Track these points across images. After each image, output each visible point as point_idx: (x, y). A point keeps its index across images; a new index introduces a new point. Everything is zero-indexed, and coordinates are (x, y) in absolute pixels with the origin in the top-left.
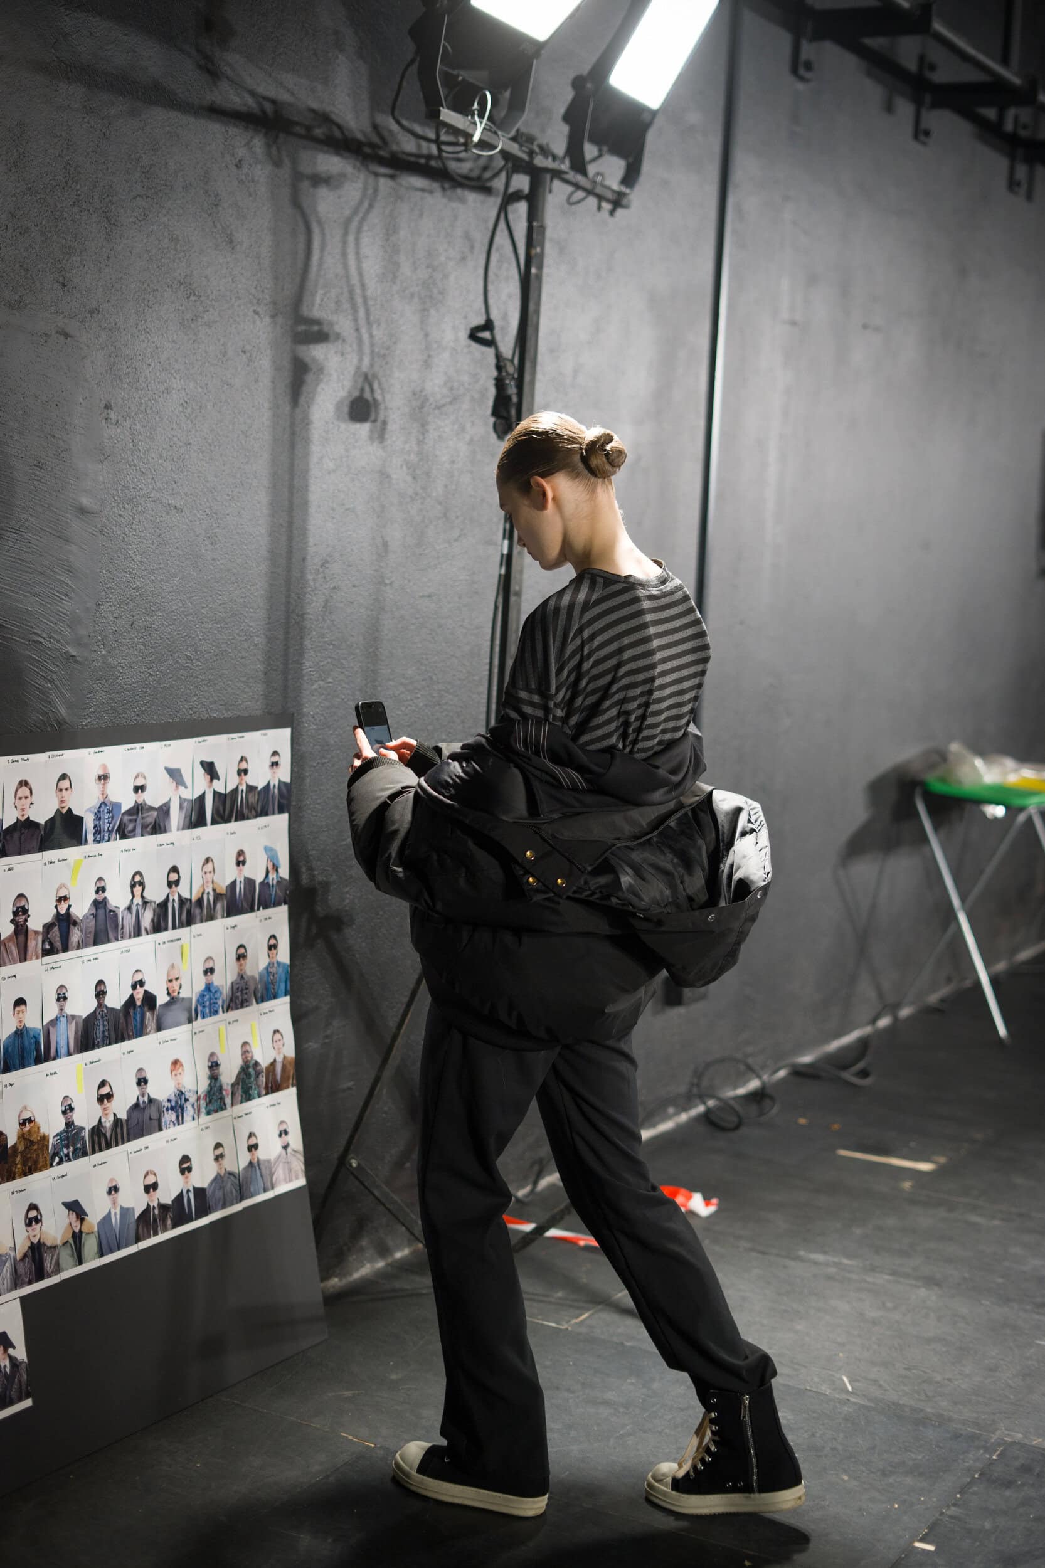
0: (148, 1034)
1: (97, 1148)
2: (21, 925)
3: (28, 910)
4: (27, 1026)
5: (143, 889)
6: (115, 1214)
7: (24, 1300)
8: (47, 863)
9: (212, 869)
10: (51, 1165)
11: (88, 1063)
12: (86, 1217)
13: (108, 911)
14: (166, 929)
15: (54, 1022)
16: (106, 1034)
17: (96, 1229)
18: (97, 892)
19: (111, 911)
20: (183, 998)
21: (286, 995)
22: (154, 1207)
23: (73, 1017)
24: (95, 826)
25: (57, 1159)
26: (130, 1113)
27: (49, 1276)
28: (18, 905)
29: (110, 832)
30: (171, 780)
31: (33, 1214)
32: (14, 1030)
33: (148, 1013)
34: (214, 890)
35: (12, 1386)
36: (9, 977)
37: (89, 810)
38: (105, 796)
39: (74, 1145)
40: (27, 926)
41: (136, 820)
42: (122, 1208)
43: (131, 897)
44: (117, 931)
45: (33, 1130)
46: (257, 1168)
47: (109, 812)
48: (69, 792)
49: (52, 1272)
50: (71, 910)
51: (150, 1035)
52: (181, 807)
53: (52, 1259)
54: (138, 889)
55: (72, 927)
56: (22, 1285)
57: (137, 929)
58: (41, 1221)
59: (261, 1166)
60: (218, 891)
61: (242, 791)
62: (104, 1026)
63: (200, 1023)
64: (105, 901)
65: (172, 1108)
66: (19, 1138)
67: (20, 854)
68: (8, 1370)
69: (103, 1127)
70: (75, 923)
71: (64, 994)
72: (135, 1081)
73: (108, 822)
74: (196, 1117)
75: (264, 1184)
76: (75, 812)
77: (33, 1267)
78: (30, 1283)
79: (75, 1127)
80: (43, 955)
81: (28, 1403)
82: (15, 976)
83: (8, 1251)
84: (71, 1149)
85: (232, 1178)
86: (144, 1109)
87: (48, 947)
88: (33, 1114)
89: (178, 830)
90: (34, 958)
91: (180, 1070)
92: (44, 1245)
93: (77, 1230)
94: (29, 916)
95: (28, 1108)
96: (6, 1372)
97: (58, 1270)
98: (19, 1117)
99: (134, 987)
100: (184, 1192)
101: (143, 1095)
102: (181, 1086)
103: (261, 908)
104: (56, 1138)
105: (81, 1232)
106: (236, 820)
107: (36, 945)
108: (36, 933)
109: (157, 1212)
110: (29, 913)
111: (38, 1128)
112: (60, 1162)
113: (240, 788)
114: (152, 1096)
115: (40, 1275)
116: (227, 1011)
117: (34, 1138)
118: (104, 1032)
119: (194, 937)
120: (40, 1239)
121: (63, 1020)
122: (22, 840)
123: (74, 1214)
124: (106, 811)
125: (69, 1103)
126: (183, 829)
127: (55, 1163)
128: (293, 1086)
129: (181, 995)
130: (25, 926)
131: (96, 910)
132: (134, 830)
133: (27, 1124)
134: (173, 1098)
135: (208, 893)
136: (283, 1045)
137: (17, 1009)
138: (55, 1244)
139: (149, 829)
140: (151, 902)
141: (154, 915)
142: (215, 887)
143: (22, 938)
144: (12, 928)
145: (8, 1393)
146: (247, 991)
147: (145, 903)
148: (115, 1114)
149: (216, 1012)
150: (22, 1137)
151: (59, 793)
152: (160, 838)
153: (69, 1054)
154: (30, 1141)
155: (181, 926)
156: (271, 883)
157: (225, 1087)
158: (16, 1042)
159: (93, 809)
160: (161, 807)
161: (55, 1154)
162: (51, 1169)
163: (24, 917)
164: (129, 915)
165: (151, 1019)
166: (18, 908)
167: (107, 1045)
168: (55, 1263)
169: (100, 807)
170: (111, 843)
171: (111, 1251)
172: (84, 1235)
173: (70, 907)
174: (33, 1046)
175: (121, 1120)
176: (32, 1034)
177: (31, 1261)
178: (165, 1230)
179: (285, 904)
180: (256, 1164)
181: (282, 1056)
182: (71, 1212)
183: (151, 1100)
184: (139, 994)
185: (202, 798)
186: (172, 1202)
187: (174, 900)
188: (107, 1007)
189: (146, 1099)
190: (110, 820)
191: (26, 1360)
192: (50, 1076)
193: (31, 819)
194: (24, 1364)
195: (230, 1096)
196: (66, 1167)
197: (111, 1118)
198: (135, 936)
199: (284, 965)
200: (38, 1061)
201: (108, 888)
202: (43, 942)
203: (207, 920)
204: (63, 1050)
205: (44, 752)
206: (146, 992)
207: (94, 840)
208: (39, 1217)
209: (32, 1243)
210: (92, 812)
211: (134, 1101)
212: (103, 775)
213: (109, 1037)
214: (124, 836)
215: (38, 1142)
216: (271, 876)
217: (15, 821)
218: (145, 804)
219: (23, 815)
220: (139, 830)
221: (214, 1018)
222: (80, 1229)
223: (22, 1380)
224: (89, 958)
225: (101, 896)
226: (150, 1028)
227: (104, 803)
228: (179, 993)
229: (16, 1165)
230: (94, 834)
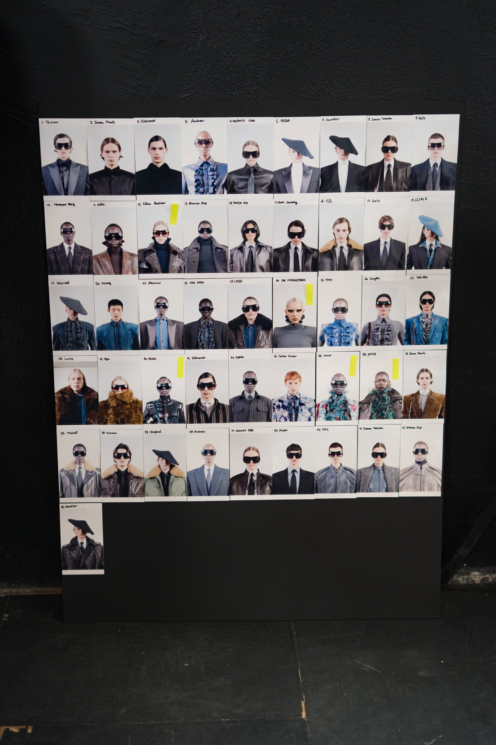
0: (262, 347)
1: (195, 419)
2: (115, 247)
3: (122, 237)
4: (123, 320)
5: (258, 236)
6: (209, 470)
7: (105, 506)
8: (142, 204)
9: (347, 228)
10: (145, 422)
11: (191, 358)
12: (176, 465)
13: (214, 248)
14: (287, 270)
15: (153, 323)
16: (212, 340)
17: (186, 476)
18: (202, 231)
19: (217, 248)
20: (306, 327)
21: (442, 343)
22: (252, 474)
23: (174, 322)
24: (197, 181)
25: (151, 419)
26: (234, 402)
27: (133, 496)
28: (111, 232)
29: (215, 187)
30: (291, 150)
31: (122, 451)
32: (110, 321)
33: (262, 332)
34: (349, 246)
35: (87, 557)
36: (103, 283)
37: (189, 167)
38: (207, 157)
39: (169, 413)
40: (121, 249)
41: (247, 180)
42: (216, 467)
43: (243, 240)
44: (226, 265)
45: (126, 394)
46: (381, 471)
47: (212, 170)
48: (162, 151)
49: (137, 494)
50: (171, 242)
51: (264, 349)
52: (305, 173)
53: (137, 485)
54: (251, 236)
55: (172, 256)
56: (105, 495)
57: (250, 265)
58: (130, 457)
59: (386, 471)
60: (354, 247)
61: (389, 166)
62: (209, 333)
63: (325, 349)
64: (211, 241)
65: (284, 407)
66: (110, 397)
67: (110, 194)
68: (85, 546)
69: (201, 405)
70: (175, 253)
71: (165, 303)
72: (242, 379)
73: (213, 178)
74: (313, 418)
75: (387, 485)
76: (172, 167)
77: (119, 487)
78: (113, 495)
79: (171, 401)
80: (140, 272)
81: (101, 572)
82: (110, 283)
83: (94, 470)
84: (167, 415)
85: (348, 472)
86: (250, 402)
87: (145, 266)
88: (127, 383)
89: (302, 192)
90: (131, 273)
91: (297, 381)
92: (130, 474)
93: (166, 472)
94: (123, 241)
95: (122, 378)
96: (82, 547)
97: (143, 492)
98: (113, 382)
99: (246, 309)
100: (290, 471)
101: (250, 392)
102: (295, 392)
103: (413, 268)
104: (149, 405)
105: (169, 474)
106: (380, 190)
107: (132, 264)
108: (132, 255)
109: (255, 478)
110: (123, 239)
111: (131, 394)
112: (155, 421)
113: (386, 164)
114: (260, 394)
115: (125, 493)
116: (362, 344)
117: (127, 400)
118: (209, 338)
119: (322, 280)
120: (127, 469)
121: (163, 323)
122: (112, 184)
123: (164, 461)
124: (209, 169)
125: (166, 382)
126: (309, 191)
127: (148, 422)
128: (440, 417)
129: (303, 324)
130: (119, 249)
131: (201, 245)
132: (246, 187)
133: (120, 389)
134: (285, 399)
135: (342, 248)
136: (431, 383)
137: (112, 307)
138: (141, 476)
139: (264, 188)
140: (266, 247)
141: (270, 257)
142: (351, 243)
143: (116, 257)
144: (105, 248)
145: (82, 560)
146: (390, 333)
147: (260, 247)
148: (216, 400)
149: (348, 343)
150: (113, 397)
151: (153, 151)
152: (279, 197)
153: (169, 347)
154: (122, 401)
155: (305, 269)
156: (428, 248)
157: (350, 402)
158: (112, 331)
159: (194, 167)
160: (280, 171)
161: (148, 416)
162: (144, 425)
163: (118, 242)
164: (240, 254)
165: (265, 337)
166: (110, 235)
167: (212, 348)
168: (140, 489)
169: (202, 165)
170: (217, 196)
171: (200, 494)
172: (172, 477)
173: (169, 240)
174: (130, 336)
175: (223, 405)
176: (128, 327)
177: (116, 482)
178: (263, 492)
179: (447, 267)
180: (381, 469)
181: (428, 392)
182: (160, 458)
183: (258, 397)
184: (252, 316)
185: (334, 168)
186: (273, 475)
187: (296, 248)
188: (212, 320)
189: (253, 395)
190: (215, 177)
191: (102, 544)
192: (148, 360)
193: (121, 168)
194: (100, 548)
195: (357, 411)
196: (159, 426)
197: (213, 402)
198: (247, 271)
199: (441, 318)
200: (135, 347)
201: (214, 229)
202: (140, 263)
203: (339, 269)
204: (164, 344)
205: (132, 117)
206: (259, 316)
207: (196, 192)
208: (128, 454)
209: (119, 470)
210: (192, 169)
211: (240, 394)
212: (205, 140)
213: (215, 342)
214: (232, 191)
215: (130, 404)
216: (428, 242)
217: (104, 168)
218: (259, 167)
219: (112, 165)
220: (251, 187)
221: (344, 348)
222: (169, 472)
223: (97, 556)
224: (193, 281)
225: (206, 235)
226: (264, 343)
227: (207, 163)
228: (301, 322)
229: (109, 415)
230: (196, 187)
